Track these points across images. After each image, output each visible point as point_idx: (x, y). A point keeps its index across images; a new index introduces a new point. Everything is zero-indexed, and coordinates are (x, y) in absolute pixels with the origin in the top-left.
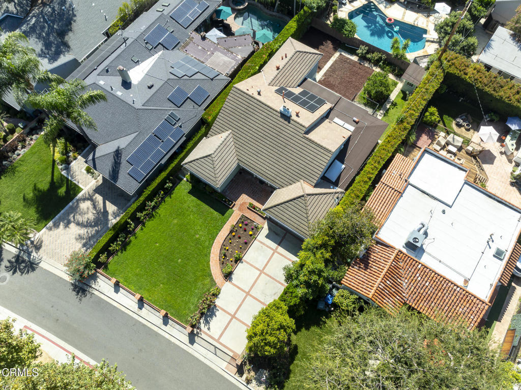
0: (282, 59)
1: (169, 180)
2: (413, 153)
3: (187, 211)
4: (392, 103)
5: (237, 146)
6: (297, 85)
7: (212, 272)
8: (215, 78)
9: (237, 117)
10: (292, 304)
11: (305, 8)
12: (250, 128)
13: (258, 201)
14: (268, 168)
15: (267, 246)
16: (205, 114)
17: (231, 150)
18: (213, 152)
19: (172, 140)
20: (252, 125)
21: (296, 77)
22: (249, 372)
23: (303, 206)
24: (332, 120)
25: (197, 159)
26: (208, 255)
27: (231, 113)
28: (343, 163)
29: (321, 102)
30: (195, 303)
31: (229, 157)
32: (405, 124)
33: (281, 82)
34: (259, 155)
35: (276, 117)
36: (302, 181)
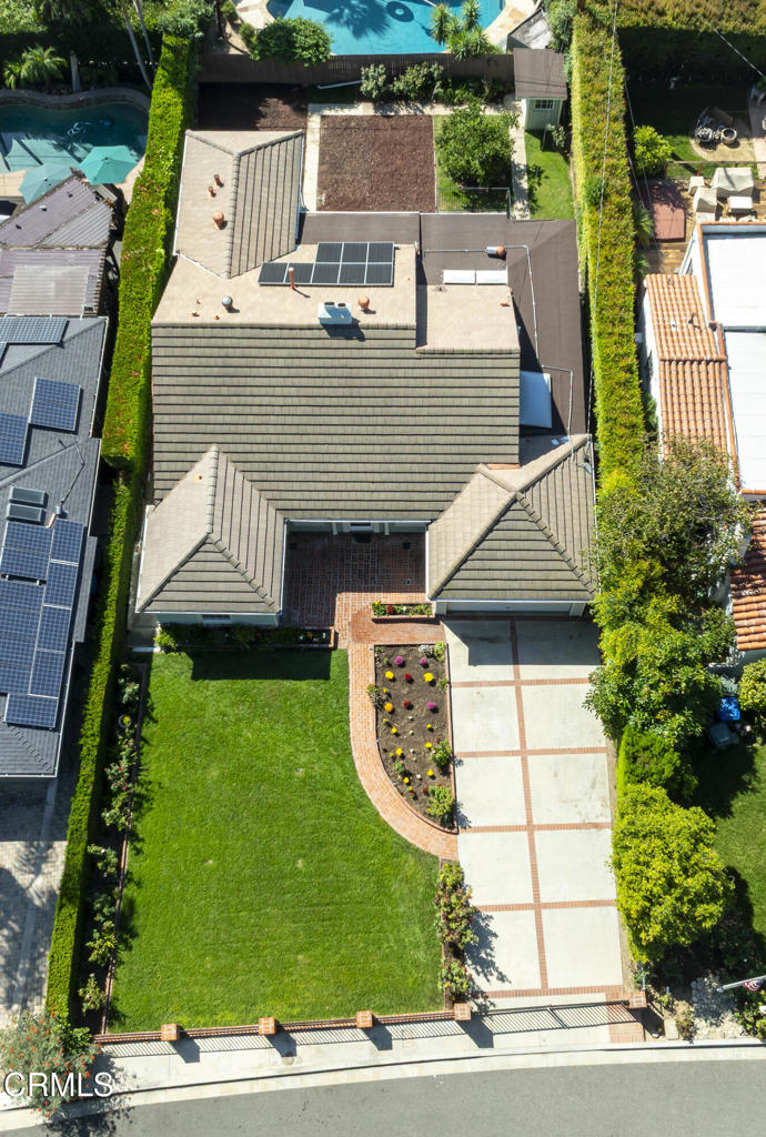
0: (213, 195)
1: (124, 675)
2: (666, 261)
3: (225, 726)
4: (529, 172)
5: (256, 476)
6: (292, 242)
7: (404, 835)
8: (67, 336)
9: (211, 400)
10: (668, 772)
11: (168, 40)
12: (263, 410)
13: (388, 589)
14: (373, 487)
15: (491, 684)
16: (107, 446)
17: (247, 497)
18: (207, 529)
19: (64, 562)
20: (265, 400)
21: (278, 222)
22: (672, 1010)
23: (528, 525)
24: (439, 280)
25: (175, 572)
26: (361, 801)
27: (188, 400)
28: (540, 370)
29: (385, 252)
30: (418, 943)
31: (254, 518)
32: (615, 198)
33: (252, 254)
34: (331, 467)
35: (320, 343)
36: (481, 467)
